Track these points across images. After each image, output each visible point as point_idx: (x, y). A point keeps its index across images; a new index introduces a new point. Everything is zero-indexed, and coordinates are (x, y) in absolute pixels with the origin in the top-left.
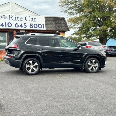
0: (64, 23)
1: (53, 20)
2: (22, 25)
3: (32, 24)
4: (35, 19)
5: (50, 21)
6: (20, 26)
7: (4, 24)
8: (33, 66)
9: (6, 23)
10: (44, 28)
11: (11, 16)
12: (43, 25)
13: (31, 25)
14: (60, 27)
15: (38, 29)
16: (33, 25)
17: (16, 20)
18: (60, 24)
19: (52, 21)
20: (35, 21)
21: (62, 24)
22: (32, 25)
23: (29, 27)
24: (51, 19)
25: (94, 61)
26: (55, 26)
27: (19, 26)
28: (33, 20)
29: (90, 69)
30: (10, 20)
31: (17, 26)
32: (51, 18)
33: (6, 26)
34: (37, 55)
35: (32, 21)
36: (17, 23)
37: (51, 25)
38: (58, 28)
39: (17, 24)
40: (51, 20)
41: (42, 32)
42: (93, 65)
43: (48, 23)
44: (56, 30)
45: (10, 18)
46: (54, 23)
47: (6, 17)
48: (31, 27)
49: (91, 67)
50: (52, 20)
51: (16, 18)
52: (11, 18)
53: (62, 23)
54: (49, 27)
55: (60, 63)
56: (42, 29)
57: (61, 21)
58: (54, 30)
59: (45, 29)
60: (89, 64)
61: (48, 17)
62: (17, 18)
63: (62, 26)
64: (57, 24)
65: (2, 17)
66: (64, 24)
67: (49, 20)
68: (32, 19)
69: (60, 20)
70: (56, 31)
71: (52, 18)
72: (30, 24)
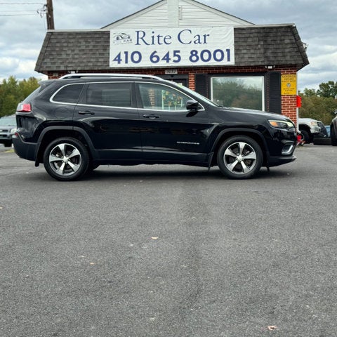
0: (294, 41)
1: (259, 35)
2: (168, 55)
3: (196, 52)
4: (207, 37)
5: (250, 40)
6: (163, 59)
7: (123, 57)
8: (68, 158)
9: (126, 53)
10: (229, 60)
11: (141, 35)
12: (228, 51)
13: (192, 55)
14: (280, 55)
15: (212, 63)
16: (199, 55)
17: (153, 43)
18: (281, 46)
19: (257, 39)
20: (205, 42)
21: (284, 46)
22: (196, 55)
23: (188, 58)
24: (252, 33)
25: (242, 145)
26: (262, 51)
27: (161, 58)
28: (199, 39)
30: (138, 44)
31: (155, 59)
32: (253, 31)
33: (126, 62)
34: (76, 128)
35: (197, 42)
36: (155, 52)
37: (252, 51)
38: (272, 59)
39: (155, 54)
40: (252, 35)
41: (225, 71)
43: (245, 44)
44: (266, 63)
45: (138, 38)
46: (262, 43)
47: (129, 38)
48: (194, 58)
50: (255, 35)
51: (153, 37)
52: (142, 38)
53: (287, 41)
54: (246, 56)
55: (140, 150)
56: (225, 63)
57: (283, 37)
58: (260, 64)
59: (232, 62)
61: (243, 29)
62: (156, 39)
63: (287, 50)
64: (271, 47)
65: (118, 39)
66: (292, 43)
67: (248, 35)
68: (197, 38)
69: (279, 34)
70: (267, 66)
71: (257, 31)
72: (192, 52)
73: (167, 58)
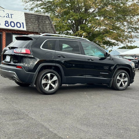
0: (50, 23)
1: (35, 18)
3: (8, 22)
4: (12, 15)
5: (32, 20)
8: (51, 81)
10: (23, 28)
12: (23, 23)
13: (6, 23)
14: (45, 28)
15: (16, 28)
16: (9, 23)
18: (45, 24)
19: (34, 20)
20: (11, 18)
21: (46, 25)
22: (8, 23)
23: (4, 24)
24: (32, 17)
25: (123, 74)
26: (37, 25)
28: (8, 16)
29: (119, 85)
32: (33, 16)
34: (57, 65)
35: (8, 17)
37: (33, 25)
38: (42, 30)
40: (32, 18)
41: (20, 33)
42: (122, 80)
43: (29, 21)
44: (40, 31)
46: (37, 22)
48: (7, 25)
49: (120, 82)
50: (34, 17)
53: (47, 22)
54: (31, 27)
55: (85, 77)
56: (21, 29)
57: (45, 21)
58: (37, 31)
59: (25, 29)
60: (118, 78)
61: (28, 14)
63: (47, 27)
64: (41, 24)
66: (49, 24)
67: (30, 17)
68: (7, 15)
69: (44, 19)
70: (40, 33)
71: (34, 16)
72: (6, 21)
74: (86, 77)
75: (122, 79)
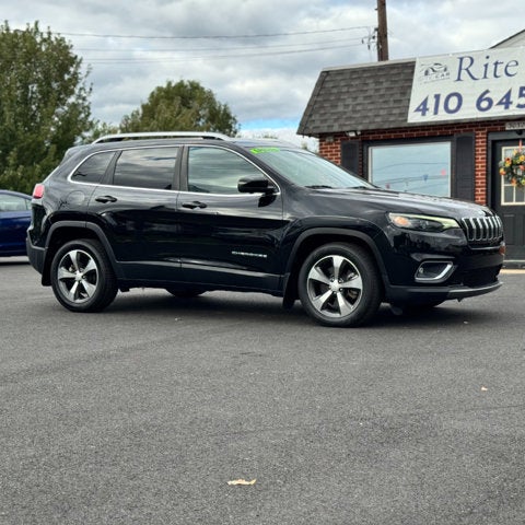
2: (508, 95)
6: (500, 103)
7: (431, 104)
8: (82, 274)
9: (437, 97)
11: (466, 63)
17: (485, 77)
27: (495, 103)
29: (318, 301)
30: (459, 79)
31: (484, 104)
33: (436, 113)
34: (91, 225)
36: (487, 92)
39: (487, 96)
42: (335, 285)
45: (460, 69)
47: (445, 70)
51: (486, 66)
52: (467, 70)
55: (178, 265)
62: (491, 68)
65: (427, 73)
73: (506, 102)
74: (184, 266)
75: (336, 281)
